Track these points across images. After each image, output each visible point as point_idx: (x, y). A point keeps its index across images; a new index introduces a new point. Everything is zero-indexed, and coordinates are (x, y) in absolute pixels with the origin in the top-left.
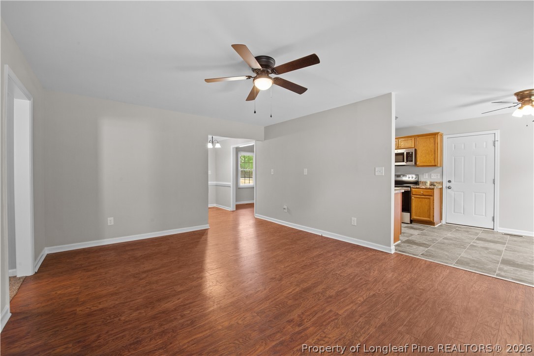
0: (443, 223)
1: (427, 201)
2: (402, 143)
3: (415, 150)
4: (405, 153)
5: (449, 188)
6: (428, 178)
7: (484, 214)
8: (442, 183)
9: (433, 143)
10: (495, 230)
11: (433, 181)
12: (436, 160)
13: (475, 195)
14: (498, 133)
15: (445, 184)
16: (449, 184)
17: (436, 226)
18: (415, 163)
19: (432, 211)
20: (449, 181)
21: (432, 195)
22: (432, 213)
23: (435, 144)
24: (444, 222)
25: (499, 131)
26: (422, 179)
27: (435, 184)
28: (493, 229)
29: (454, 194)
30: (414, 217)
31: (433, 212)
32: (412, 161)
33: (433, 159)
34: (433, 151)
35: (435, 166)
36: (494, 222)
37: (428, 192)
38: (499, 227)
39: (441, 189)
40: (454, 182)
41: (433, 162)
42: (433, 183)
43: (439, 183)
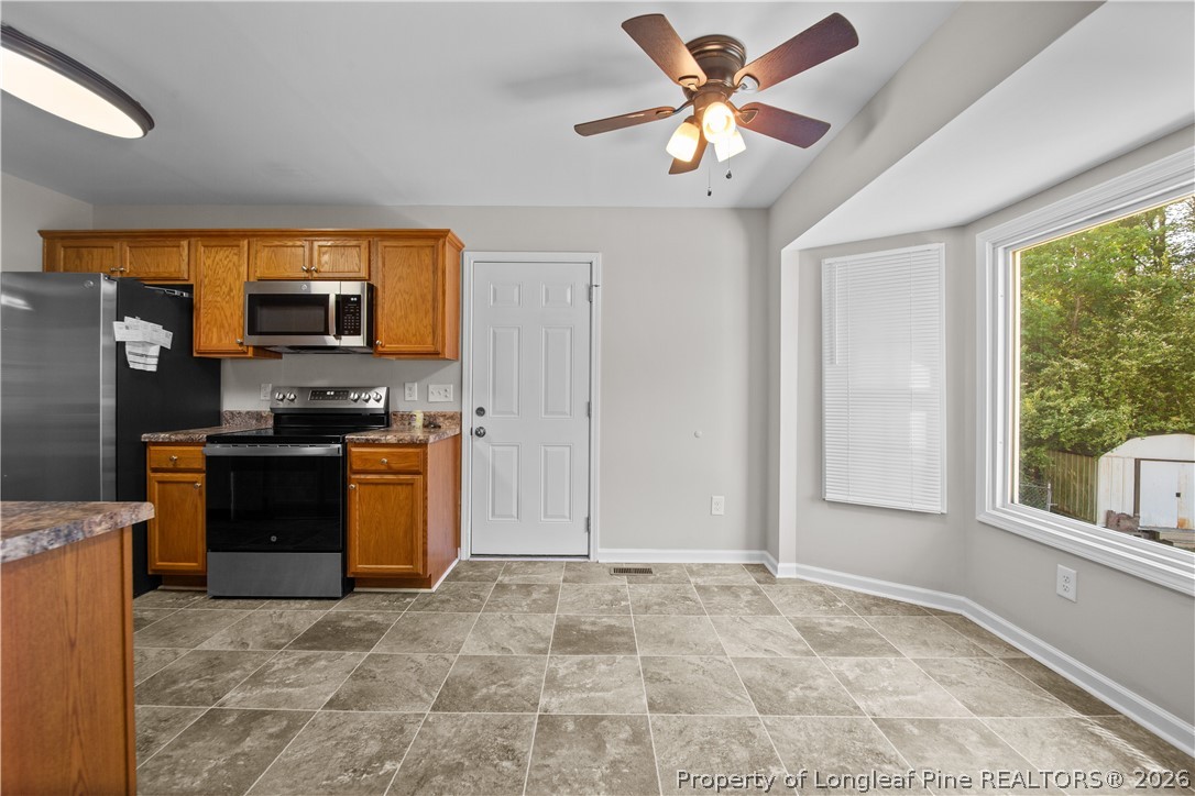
0: (464, 558)
1: (403, 492)
2: (326, 258)
3: (371, 289)
4: (332, 300)
5: (480, 433)
6: (419, 398)
7: (568, 515)
8: (457, 418)
9: (431, 268)
10: (592, 559)
11: (433, 410)
12: (439, 332)
13: (546, 452)
14: (597, 259)
15: (470, 422)
16: (478, 422)
17: (434, 589)
18: (371, 341)
19: (420, 534)
20: (481, 411)
21: (421, 471)
22: (420, 542)
23: (435, 271)
24: (464, 554)
25: (600, 255)
26: (400, 406)
27: (440, 421)
28: (588, 556)
29: (494, 451)
30: (360, 566)
31: (425, 537)
32: (357, 332)
33: (430, 329)
34: (430, 297)
35: (435, 355)
36: (589, 533)
37: (406, 456)
38: (601, 547)
39: (457, 439)
40: (494, 413)
41: (430, 339)
42: (434, 417)
43: (452, 417)
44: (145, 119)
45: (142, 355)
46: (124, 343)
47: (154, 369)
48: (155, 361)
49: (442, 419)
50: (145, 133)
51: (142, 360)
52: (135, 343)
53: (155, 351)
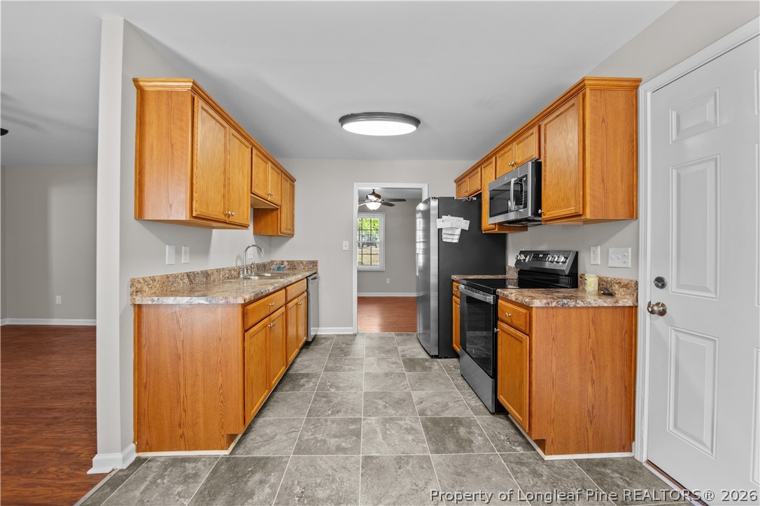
0: (638, 458)
1: (518, 350)
2: (520, 152)
4: (512, 184)
5: (659, 309)
6: (601, 262)
8: (633, 287)
9: (573, 128)
11: (609, 275)
12: (579, 192)
17: (547, 458)
19: (527, 393)
20: (661, 282)
22: (526, 401)
24: (638, 453)
26: (588, 269)
27: (615, 288)
31: (530, 397)
32: (525, 205)
33: (573, 192)
34: (573, 159)
35: (578, 216)
37: (519, 316)
39: (633, 313)
41: (573, 202)
42: (611, 283)
43: (626, 286)
44: (416, 121)
45: (451, 235)
46: (442, 229)
47: (456, 241)
48: (457, 237)
49: (617, 287)
50: (417, 127)
51: (451, 237)
52: (447, 229)
53: (458, 232)
